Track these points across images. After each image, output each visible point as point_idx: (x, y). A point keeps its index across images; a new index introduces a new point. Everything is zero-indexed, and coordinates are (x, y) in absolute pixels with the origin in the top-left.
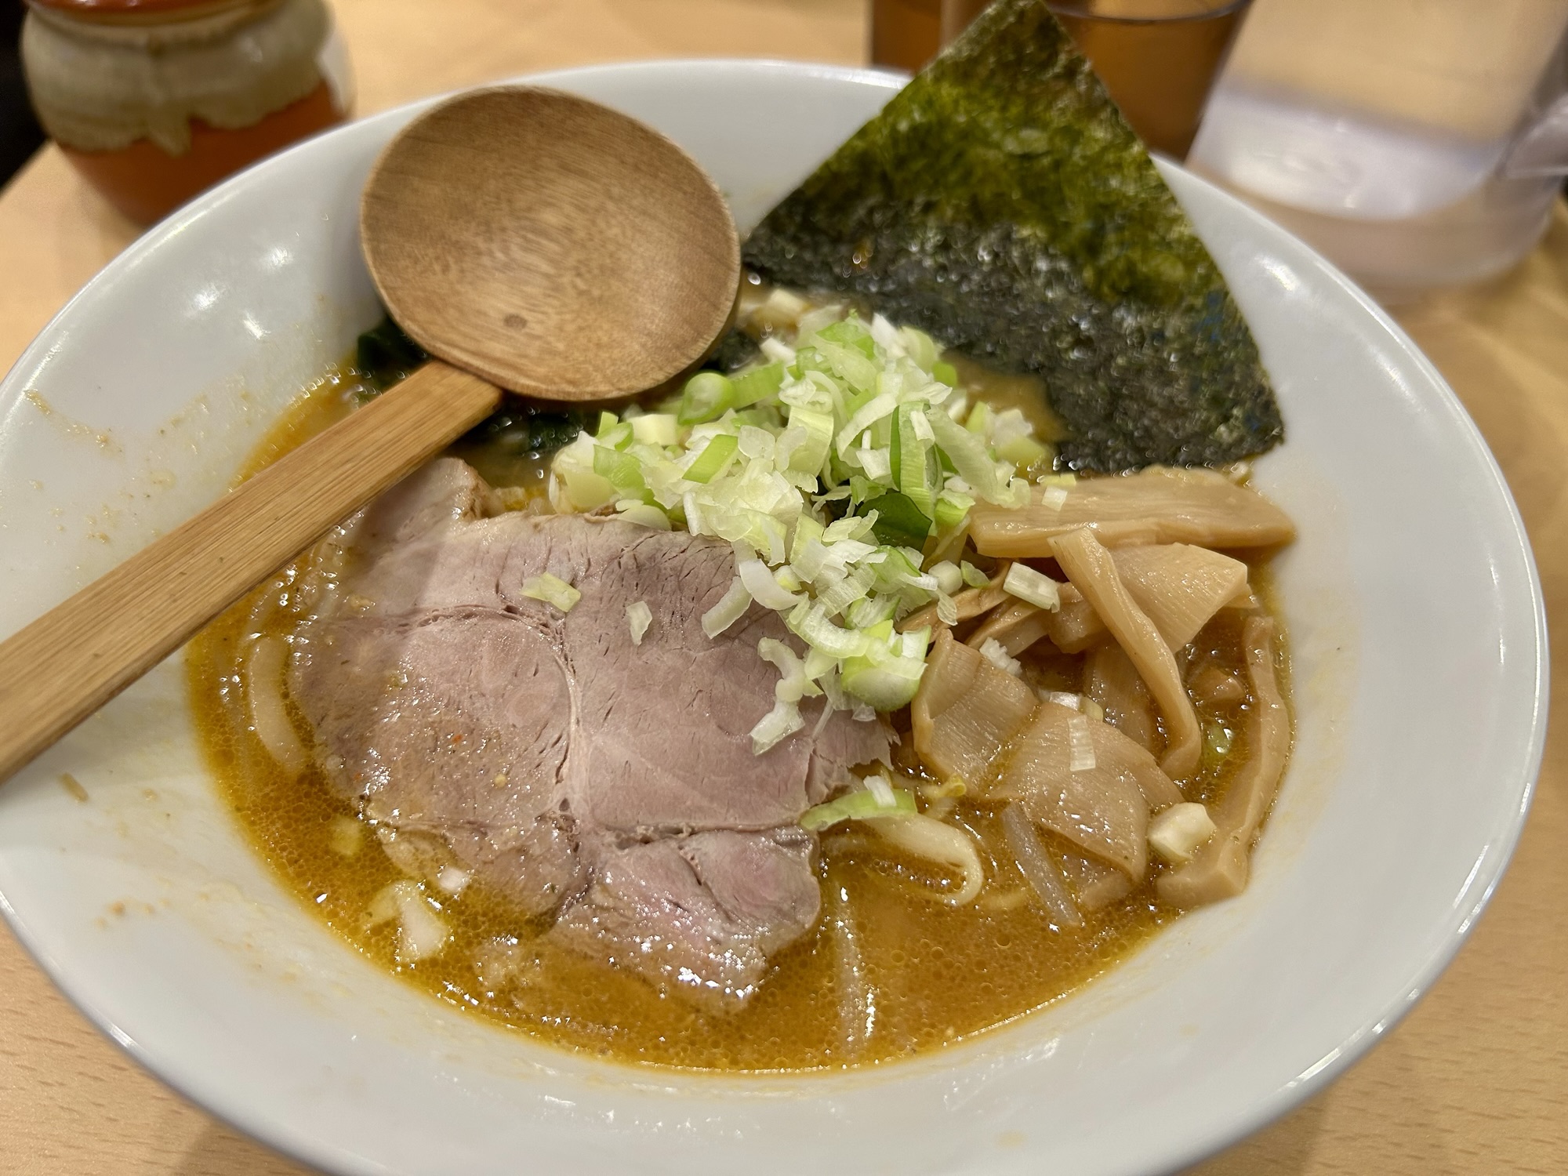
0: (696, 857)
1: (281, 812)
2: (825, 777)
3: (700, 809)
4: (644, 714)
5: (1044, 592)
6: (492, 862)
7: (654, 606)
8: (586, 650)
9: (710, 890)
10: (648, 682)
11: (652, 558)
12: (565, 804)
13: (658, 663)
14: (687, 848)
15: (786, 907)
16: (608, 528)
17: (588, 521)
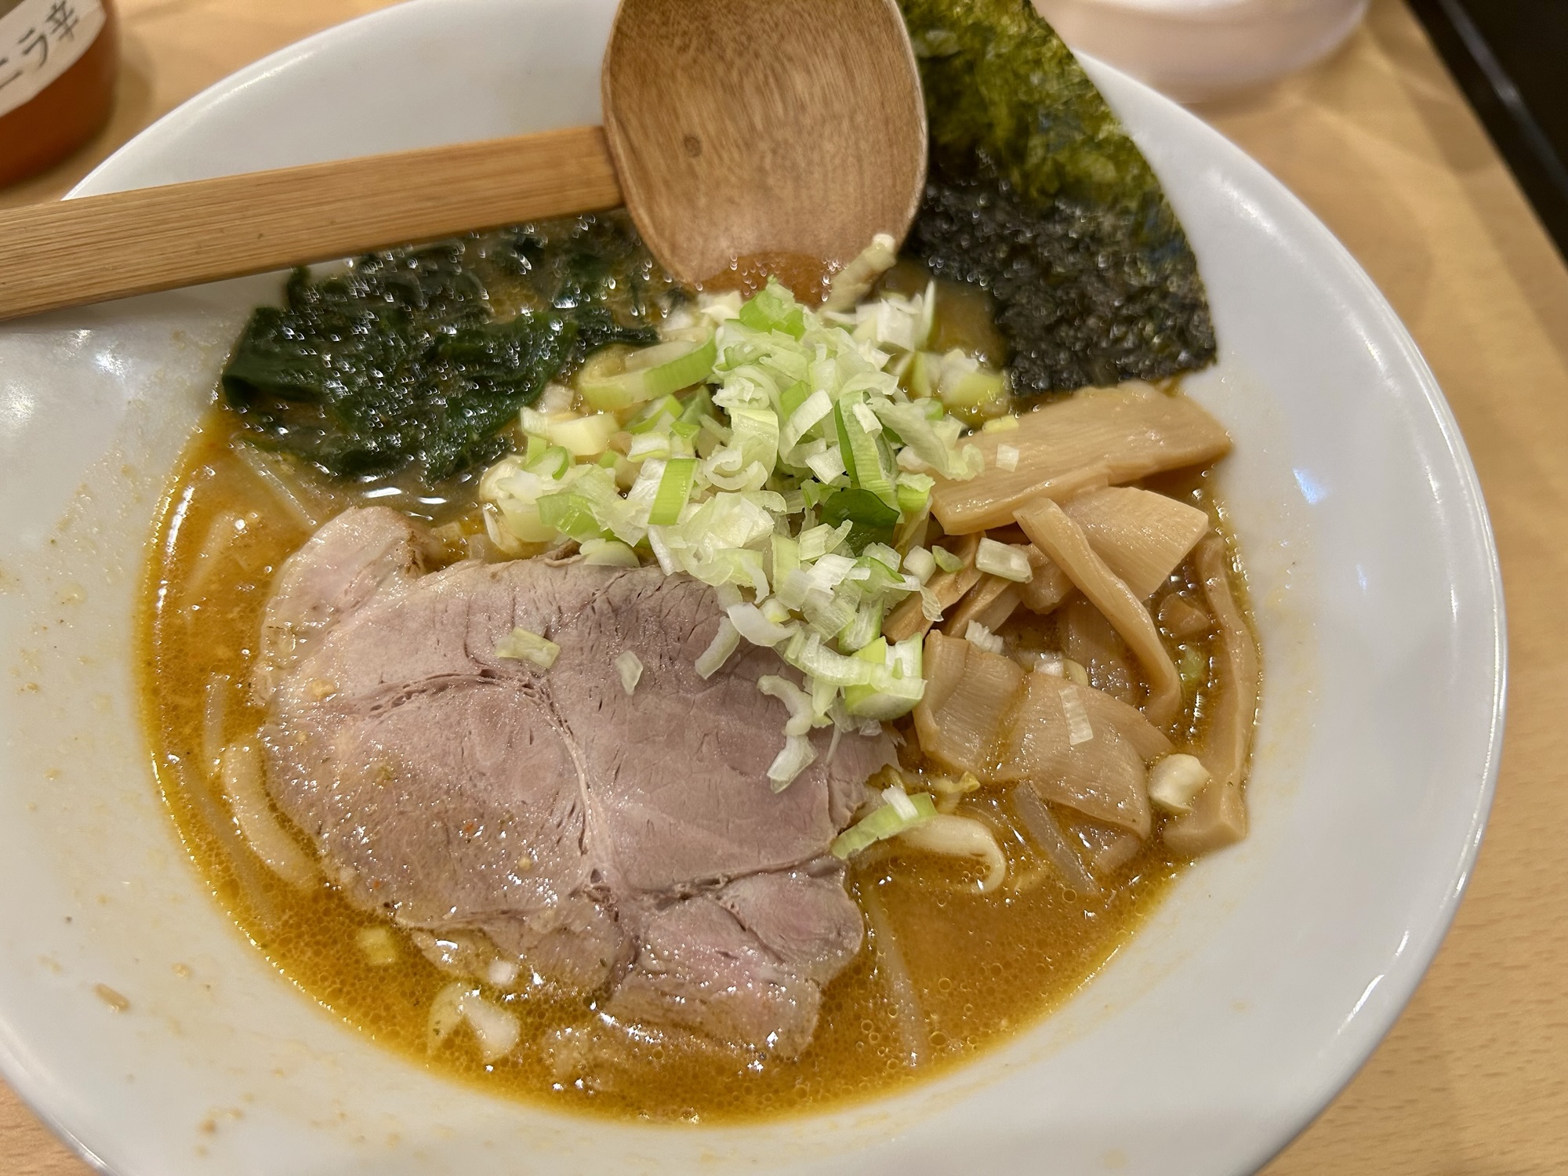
0: (736, 904)
1: (307, 938)
2: (844, 799)
3: (732, 856)
4: (654, 767)
5: (1015, 564)
6: (536, 947)
7: (641, 653)
8: (578, 708)
9: (755, 934)
10: (650, 734)
11: (627, 600)
12: (595, 875)
13: (658, 712)
14: (725, 898)
15: (832, 936)
16: (572, 571)
17: (549, 566)
